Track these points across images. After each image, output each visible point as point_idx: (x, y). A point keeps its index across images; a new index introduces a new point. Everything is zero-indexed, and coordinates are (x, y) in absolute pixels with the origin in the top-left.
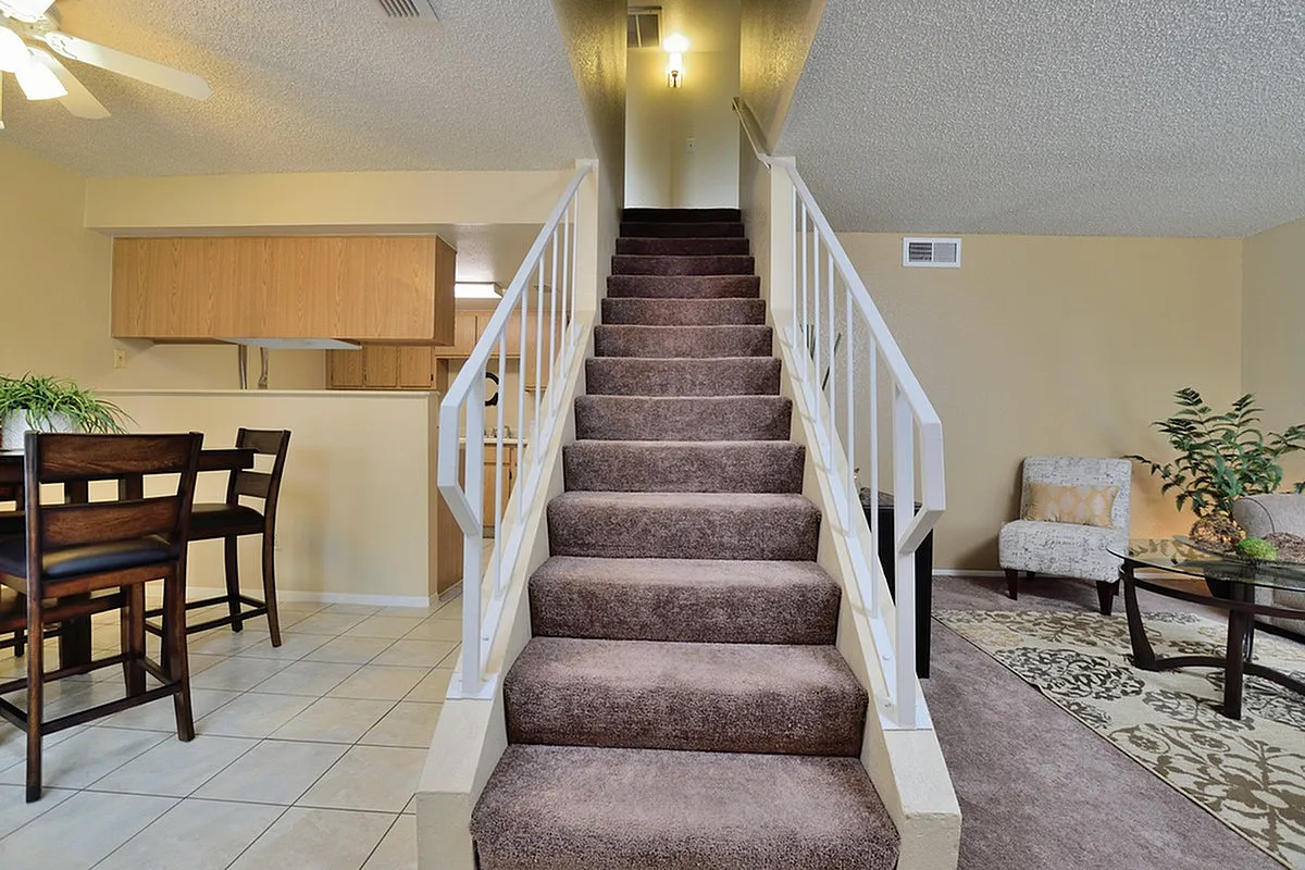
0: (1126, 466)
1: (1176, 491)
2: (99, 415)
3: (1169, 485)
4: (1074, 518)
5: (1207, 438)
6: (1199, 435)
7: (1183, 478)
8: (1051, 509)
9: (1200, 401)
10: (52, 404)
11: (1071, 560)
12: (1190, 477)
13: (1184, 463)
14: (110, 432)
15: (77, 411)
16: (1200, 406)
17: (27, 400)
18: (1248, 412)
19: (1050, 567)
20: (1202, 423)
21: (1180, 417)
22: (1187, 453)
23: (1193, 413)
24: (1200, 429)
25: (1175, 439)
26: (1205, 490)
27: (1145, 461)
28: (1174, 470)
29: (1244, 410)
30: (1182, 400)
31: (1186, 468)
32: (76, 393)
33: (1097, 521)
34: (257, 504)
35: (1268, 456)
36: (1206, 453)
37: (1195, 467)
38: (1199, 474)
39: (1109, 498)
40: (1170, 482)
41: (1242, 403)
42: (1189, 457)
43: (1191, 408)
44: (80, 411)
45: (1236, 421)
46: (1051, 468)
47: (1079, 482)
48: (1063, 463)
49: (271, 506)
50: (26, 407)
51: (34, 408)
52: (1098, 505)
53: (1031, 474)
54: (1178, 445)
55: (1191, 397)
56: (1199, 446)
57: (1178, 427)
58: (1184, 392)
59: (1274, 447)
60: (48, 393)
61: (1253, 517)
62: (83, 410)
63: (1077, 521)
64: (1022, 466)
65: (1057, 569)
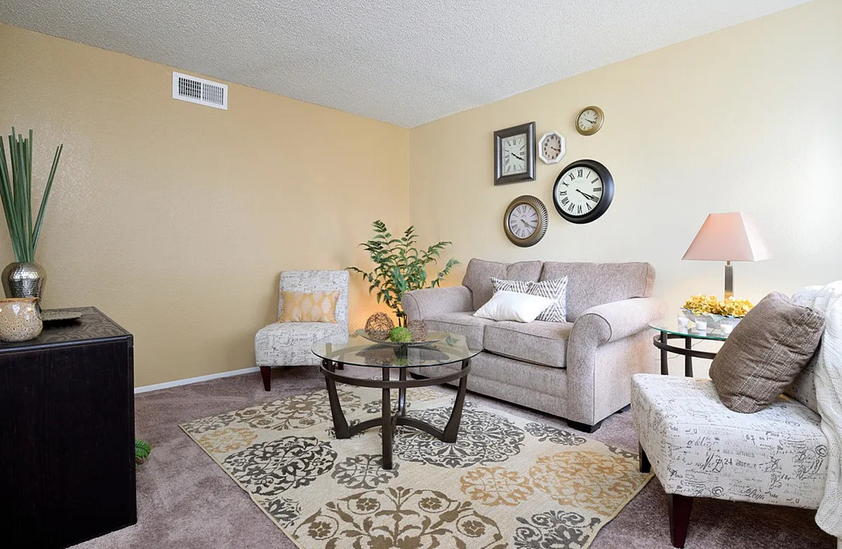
0: (345, 275)
1: (376, 290)
3: (373, 287)
4: (311, 317)
5: (390, 254)
6: (385, 252)
7: (379, 282)
8: (295, 313)
9: (385, 230)
11: (306, 352)
12: (383, 280)
13: (379, 271)
16: (386, 232)
18: (411, 237)
19: (292, 360)
20: (387, 244)
21: (376, 240)
22: (379, 265)
23: (383, 237)
24: (385, 247)
25: (373, 255)
26: (389, 289)
27: (359, 271)
28: (374, 276)
29: (409, 236)
30: (377, 228)
31: (380, 275)
33: (326, 319)
35: (420, 265)
36: (390, 264)
37: (385, 274)
38: (387, 278)
39: (334, 299)
40: (373, 284)
41: (409, 232)
42: (382, 267)
43: (382, 234)
45: (406, 243)
46: (299, 280)
47: (316, 289)
48: (307, 275)
52: (326, 307)
53: (286, 285)
54: (375, 259)
55: (381, 226)
56: (385, 260)
57: (374, 247)
58: (377, 223)
59: (423, 259)
61: (410, 306)
63: (313, 319)
64: (278, 279)
65: (295, 362)
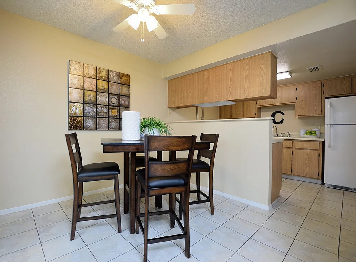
2: (165, 129)
10: (154, 126)
14: (168, 135)
15: (159, 128)
17: (149, 124)
32: (159, 122)
34: (207, 161)
44: (160, 127)
49: (212, 162)
50: (148, 127)
51: (150, 127)
60: (153, 122)
62: (161, 127)
